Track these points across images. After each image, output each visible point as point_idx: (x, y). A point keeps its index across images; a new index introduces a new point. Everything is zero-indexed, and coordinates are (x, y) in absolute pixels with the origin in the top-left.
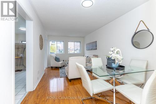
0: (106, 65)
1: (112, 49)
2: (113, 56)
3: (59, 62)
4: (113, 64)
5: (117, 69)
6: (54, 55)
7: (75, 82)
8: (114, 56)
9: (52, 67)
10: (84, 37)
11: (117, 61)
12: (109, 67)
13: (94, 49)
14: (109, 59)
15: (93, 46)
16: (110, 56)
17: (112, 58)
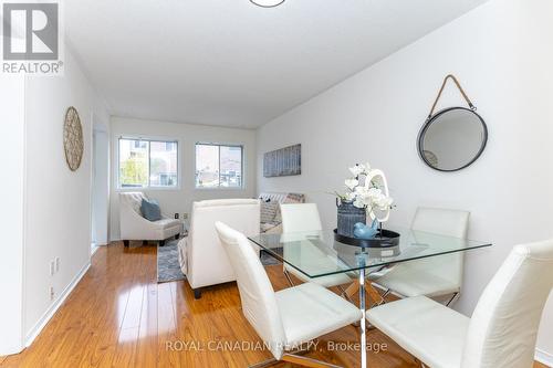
0: (336, 231)
1: (356, 171)
2: (361, 195)
3: (156, 223)
4: (358, 225)
5: (374, 244)
6: (138, 195)
7: (217, 298)
8: (364, 195)
9: (126, 243)
10: (255, 129)
11: (371, 215)
12: (345, 238)
13: (293, 174)
14: (345, 206)
15: (289, 162)
16: (350, 197)
17: (356, 204)
